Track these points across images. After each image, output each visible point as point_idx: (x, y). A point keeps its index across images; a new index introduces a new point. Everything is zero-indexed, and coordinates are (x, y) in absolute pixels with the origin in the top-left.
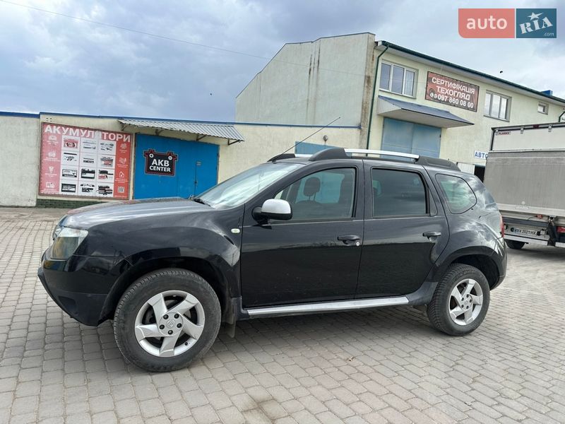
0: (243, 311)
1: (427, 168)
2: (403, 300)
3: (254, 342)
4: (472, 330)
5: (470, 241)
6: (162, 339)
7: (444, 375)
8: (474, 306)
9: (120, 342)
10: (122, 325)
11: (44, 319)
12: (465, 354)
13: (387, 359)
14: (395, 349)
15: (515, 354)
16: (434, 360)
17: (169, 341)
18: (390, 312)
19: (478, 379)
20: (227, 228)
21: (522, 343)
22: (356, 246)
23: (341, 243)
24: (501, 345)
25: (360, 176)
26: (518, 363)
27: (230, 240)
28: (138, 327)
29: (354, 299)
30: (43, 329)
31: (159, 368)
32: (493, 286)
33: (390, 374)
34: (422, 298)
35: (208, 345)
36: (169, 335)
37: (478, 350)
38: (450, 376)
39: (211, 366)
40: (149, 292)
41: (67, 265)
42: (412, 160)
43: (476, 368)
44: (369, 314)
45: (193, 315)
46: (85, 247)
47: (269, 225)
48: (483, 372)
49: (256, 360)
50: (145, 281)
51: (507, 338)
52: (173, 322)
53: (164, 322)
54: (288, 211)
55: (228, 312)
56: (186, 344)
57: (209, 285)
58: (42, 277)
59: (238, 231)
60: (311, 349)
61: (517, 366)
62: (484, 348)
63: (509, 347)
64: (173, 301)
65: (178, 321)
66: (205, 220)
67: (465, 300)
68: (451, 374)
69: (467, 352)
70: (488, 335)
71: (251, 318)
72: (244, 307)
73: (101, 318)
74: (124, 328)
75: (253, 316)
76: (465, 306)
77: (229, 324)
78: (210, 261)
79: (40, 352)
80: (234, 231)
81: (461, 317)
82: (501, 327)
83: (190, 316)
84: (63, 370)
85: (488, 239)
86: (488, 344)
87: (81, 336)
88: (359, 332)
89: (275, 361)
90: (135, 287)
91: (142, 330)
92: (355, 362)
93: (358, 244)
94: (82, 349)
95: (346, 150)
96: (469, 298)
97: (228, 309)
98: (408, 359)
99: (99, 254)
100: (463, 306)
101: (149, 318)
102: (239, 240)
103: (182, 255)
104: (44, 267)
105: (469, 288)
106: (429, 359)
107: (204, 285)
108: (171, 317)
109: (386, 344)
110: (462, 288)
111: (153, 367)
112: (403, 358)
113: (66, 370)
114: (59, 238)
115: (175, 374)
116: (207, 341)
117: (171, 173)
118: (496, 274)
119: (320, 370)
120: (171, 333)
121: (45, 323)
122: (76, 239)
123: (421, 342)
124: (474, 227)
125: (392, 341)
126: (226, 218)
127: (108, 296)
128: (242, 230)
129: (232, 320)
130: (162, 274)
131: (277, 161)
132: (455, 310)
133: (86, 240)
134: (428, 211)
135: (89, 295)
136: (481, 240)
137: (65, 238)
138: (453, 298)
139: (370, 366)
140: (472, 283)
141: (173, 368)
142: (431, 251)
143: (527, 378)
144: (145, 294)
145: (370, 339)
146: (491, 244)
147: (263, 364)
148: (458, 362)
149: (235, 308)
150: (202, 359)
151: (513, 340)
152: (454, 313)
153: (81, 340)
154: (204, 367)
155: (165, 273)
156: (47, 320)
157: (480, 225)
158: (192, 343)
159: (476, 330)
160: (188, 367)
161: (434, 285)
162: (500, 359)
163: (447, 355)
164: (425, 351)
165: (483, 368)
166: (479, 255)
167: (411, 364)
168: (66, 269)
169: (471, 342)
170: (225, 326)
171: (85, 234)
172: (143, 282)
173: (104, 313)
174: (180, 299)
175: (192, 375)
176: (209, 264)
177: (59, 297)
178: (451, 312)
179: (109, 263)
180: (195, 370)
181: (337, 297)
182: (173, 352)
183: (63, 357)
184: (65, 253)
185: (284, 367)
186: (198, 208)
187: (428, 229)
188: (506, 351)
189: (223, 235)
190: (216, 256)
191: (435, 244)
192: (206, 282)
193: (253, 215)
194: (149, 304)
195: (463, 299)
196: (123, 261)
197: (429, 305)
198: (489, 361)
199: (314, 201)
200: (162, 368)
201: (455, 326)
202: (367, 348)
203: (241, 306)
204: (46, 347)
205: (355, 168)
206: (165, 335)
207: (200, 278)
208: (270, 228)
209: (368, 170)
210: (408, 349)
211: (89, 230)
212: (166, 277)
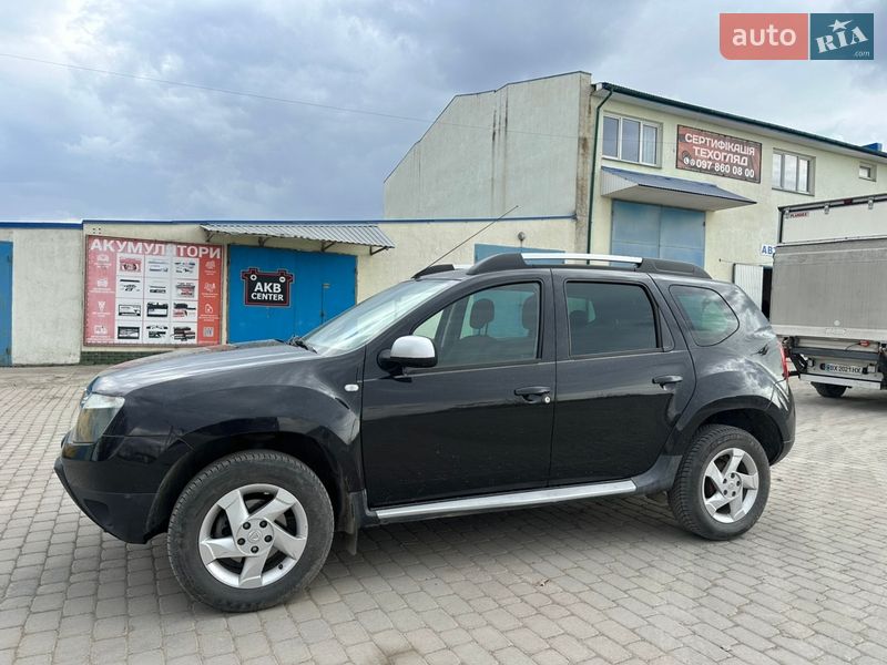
0: (369, 513)
1: (655, 276)
2: (627, 486)
3: (394, 562)
4: (744, 530)
5: (735, 388)
6: (244, 559)
7: (692, 603)
8: (745, 491)
9: (176, 567)
10: (178, 540)
11: (73, 536)
12: (730, 569)
13: (603, 581)
14: (617, 565)
15: (811, 566)
16: (678, 579)
17: (254, 563)
19: (747, 608)
20: (339, 387)
21: (825, 548)
22: (545, 403)
23: (520, 399)
24: (790, 552)
25: (548, 293)
26: (816, 580)
27: (342, 403)
28: (205, 542)
29: (548, 486)
30: (71, 551)
31: (239, 606)
32: (773, 459)
33: (603, 604)
34: (658, 481)
35: (314, 567)
36: (252, 554)
37: (752, 562)
38: (701, 605)
39: (322, 601)
40: (219, 489)
41: (96, 450)
42: (633, 266)
43: (745, 590)
44: (582, 511)
45: (289, 522)
46: (121, 422)
47: (406, 375)
48: (755, 597)
49: (393, 589)
50: (213, 471)
51: (802, 541)
52: (258, 533)
53: (244, 534)
54: (431, 354)
55: (345, 515)
56: (281, 568)
57: (312, 474)
58: (59, 471)
59: (355, 388)
60: (482, 568)
61: (813, 585)
62: (762, 558)
63: (803, 556)
64: (257, 500)
65: (266, 531)
66: (304, 377)
67: (728, 483)
68: (703, 601)
69: (735, 566)
70: (771, 537)
71: (382, 523)
72: (371, 506)
73: (147, 530)
74: (181, 546)
75: (386, 519)
76: (730, 493)
77: (347, 534)
78: (314, 437)
79: (62, 586)
80: (348, 388)
81: (725, 509)
82: (799, 525)
83: (285, 523)
84: (93, 613)
85: (763, 383)
86: (770, 552)
87: (127, 560)
88: (562, 540)
89: (422, 589)
90: (198, 481)
91: (211, 548)
92: (550, 588)
93: (547, 400)
95: (525, 256)
96: (736, 478)
97: (346, 511)
98: (634, 580)
99: (146, 432)
100: (726, 492)
101: (221, 528)
102: (358, 401)
103: (282, 429)
104: (65, 455)
106: (671, 579)
107: (304, 475)
108: (255, 525)
109: (602, 558)
110: (723, 463)
111: (229, 604)
112: (627, 578)
113: (98, 613)
114: (86, 410)
115: (264, 614)
116: (312, 562)
117: (285, 302)
118: (779, 438)
119: (492, 602)
120: (255, 550)
121: (75, 543)
122: (110, 410)
123: (660, 551)
124: (740, 366)
125: (613, 551)
126: (336, 370)
127: (157, 496)
128: (362, 387)
129: (352, 528)
130: (238, 459)
131: (422, 277)
132: (713, 498)
133: (122, 411)
134: (659, 344)
135: (128, 496)
136: (752, 387)
137: (95, 410)
138: (708, 479)
139: (574, 594)
140: (738, 455)
141: (261, 606)
142: (667, 407)
143: (828, 604)
144: (214, 492)
145: (579, 550)
146: (766, 392)
147: (402, 596)
148: (718, 582)
149: (356, 508)
150: (308, 590)
151: (811, 544)
152: (711, 504)
153: (126, 567)
154: (310, 603)
155: (243, 458)
156: (77, 537)
157: (750, 363)
158: (289, 565)
159: (746, 535)
160: (286, 603)
161: (676, 460)
162: (785, 575)
163: (700, 571)
164: (666, 567)
165: (758, 591)
166: (749, 410)
167: (639, 587)
168: (95, 458)
169: (743, 550)
170: (341, 537)
171: (120, 402)
172: (209, 473)
173: (153, 523)
174: (267, 498)
175: (290, 616)
176: (314, 440)
177: (86, 501)
178: (707, 502)
179: (159, 447)
180: (295, 608)
181: (517, 486)
182: (260, 580)
183: (96, 594)
184: (92, 432)
185: (435, 598)
186: (299, 355)
187: (661, 372)
188: (798, 562)
189: (333, 396)
190: (322, 428)
191: (672, 395)
192: (308, 470)
193: (380, 362)
194: (219, 507)
195: (725, 481)
196: (179, 442)
197: (671, 492)
198: (768, 578)
199: (486, 335)
200: (244, 606)
201: (716, 526)
202: (571, 564)
203: (365, 504)
204: (72, 579)
205: (539, 283)
206: (247, 554)
207: (298, 464)
208: (408, 380)
209: (559, 284)
210: (638, 565)
211: (127, 397)
212: (245, 463)
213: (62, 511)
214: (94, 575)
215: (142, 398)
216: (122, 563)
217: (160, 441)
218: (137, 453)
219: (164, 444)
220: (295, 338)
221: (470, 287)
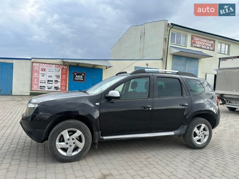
0: (101, 137)
1: (181, 76)
2: (172, 133)
3: (108, 151)
4: (205, 146)
5: (204, 108)
7: (188, 166)
8: (205, 136)
9: (50, 149)
10: (51, 142)
11: (25, 140)
12: (200, 157)
13: (164, 158)
14: (168, 154)
15: (223, 157)
16: (185, 159)
17: (70, 149)
18: (169, 139)
19: (203, 168)
20: (94, 104)
21: (227, 152)
22: (150, 110)
23: (143, 108)
24: (217, 153)
25: (152, 80)
26: (224, 161)
27: (95, 108)
28: (58, 143)
29: (150, 132)
30: (24, 144)
31: (66, 161)
32: (213, 127)
33: (164, 165)
34: (181, 132)
35: (86, 151)
37: (206, 155)
39: (88, 160)
40: (62, 129)
41: (30, 118)
42: (176, 73)
43: (203, 163)
44: (160, 139)
45: (80, 139)
46: (37, 111)
47: (112, 101)
48: (206, 165)
49: (107, 158)
50: (60, 124)
51: (221, 150)
52: (71, 142)
53: (68, 142)
54: (119, 96)
55: (95, 138)
56: (77, 151)
57: (86, 126)
58: (21, 123)
59: (98, 104)
60: (131, 154)
61: (223, 163)
62: (209, 154)
63: (221, 154)
64: (72, 133)
65: (74, 141)
66: (85, 101)
67: (200, 133)
68: (192, 165)
69: (201, 156)
70: (212, 149)
71: (104, 140)
72: (102, 135)
73: (43, 140)
74: (51, 144)
75: (106, 139)
76: (201, 136)
77: (95, 143)
78: (87, 117)
79: (21, 153)
80: (97, 104)
81: (199, 141)
82: (219, 146)
84: (28, 161)
85: (211, 107)
86: (211, 153)
87: (38, 147)
88: (154, 147)
89: (115, 159)
90: (56, 127)
91: (59, 145)
92: (149, 160)
93: (150, 109)
94: (37, 153)
95: (146, 70)
96: (202, 132)
97: (95, 137)
98: (173, 159)
99: (43, 114)
100: (199, 136)
101: (62, 140)
102: (99, 107)
104: (22, 119)
105: (202, 128)
106: (183, 159)
107: (84, 127)
108: (71, 139)
109: (164, 152)
110: (199, 128)
111: (63, 160)
113: (29, 160)
114: (28, 107)
115: (72, 163)
117: (83, 81)
118: (215, 122)
119: (133, 163)
120: (71, 146)
121: (25, 142)
122: (34, 108)
123: (180, 151)
124: (205, 101)
126: (93, 99)
127: (45, 131)
128: (100, 104)
129: (97, 141)
130: (67, 122)
131: (118, 75)
132: (196, 137)
133: (37, 108)
134: (182, 95)
135: (38, 130)
136: (208, 107)
137: (30, 107)
138: (195, 132)
139: (156, 162)
140: (203, 126)
141: (72, 161)
142: (184, 112)
143: (226, 168)
144: (60, 130)
145: (158, 150)
146: (212, 109)
147: (109, 160)
148: (196, 160)
149: (98, 136)
150: (84, 157)
151: (223, 151)
152: (195, 139)
154: (85, 161)
157: (208, 101)
158: (79, 150)
159: (205, 148)
160: (78, 160)
161: (186, 127)
162: (216, 159)
163: (191, 157)
164: (182, 155)
165: (207, 163)
166: (207, 113)
167: (174, 161)
168: (30, 120)
169: (204, 152)
170: (93, 144)
171: (37, 106)
173: (44, 138)
174: (74, 132)
175: (79, 164)
178: (194, 138)
179: (47, 118)
180: (81, 162)
181: (141, 132)
182: (72, 154)
183: (29, 156)
184: (29, 113)
185: (118, 161)
186: (84, 95)
187: (182, 103)
188: (219, 156)
189: (93, 106)
190: (89, 114)
191: (185, 109)
192: (85, 125)
193: (105, 97)
194: (61, 134)
195: (199, 133)
196: (51, 117)
197: (184, 135)
198: (210, 160)
199: (135, 91)
200: (67, 161)
201: (196, 145)
202: (156, 154)
203: (100, 135)
204: (24, 151)
205: (149, 77)
206: (68, 147)
207: (83, 123)
208: (113, 102)
209: (155, 78)
210: (174, 155)
211: (39, 104)
212: (69, 123)
213: (22, 133)
214: (29, 151)
215: (42, 105)
216: (37, 148)
217: (47, 116)
218: (41, 119)
219: (48, 117)
220: (84, 90)
221: (130, 78)
